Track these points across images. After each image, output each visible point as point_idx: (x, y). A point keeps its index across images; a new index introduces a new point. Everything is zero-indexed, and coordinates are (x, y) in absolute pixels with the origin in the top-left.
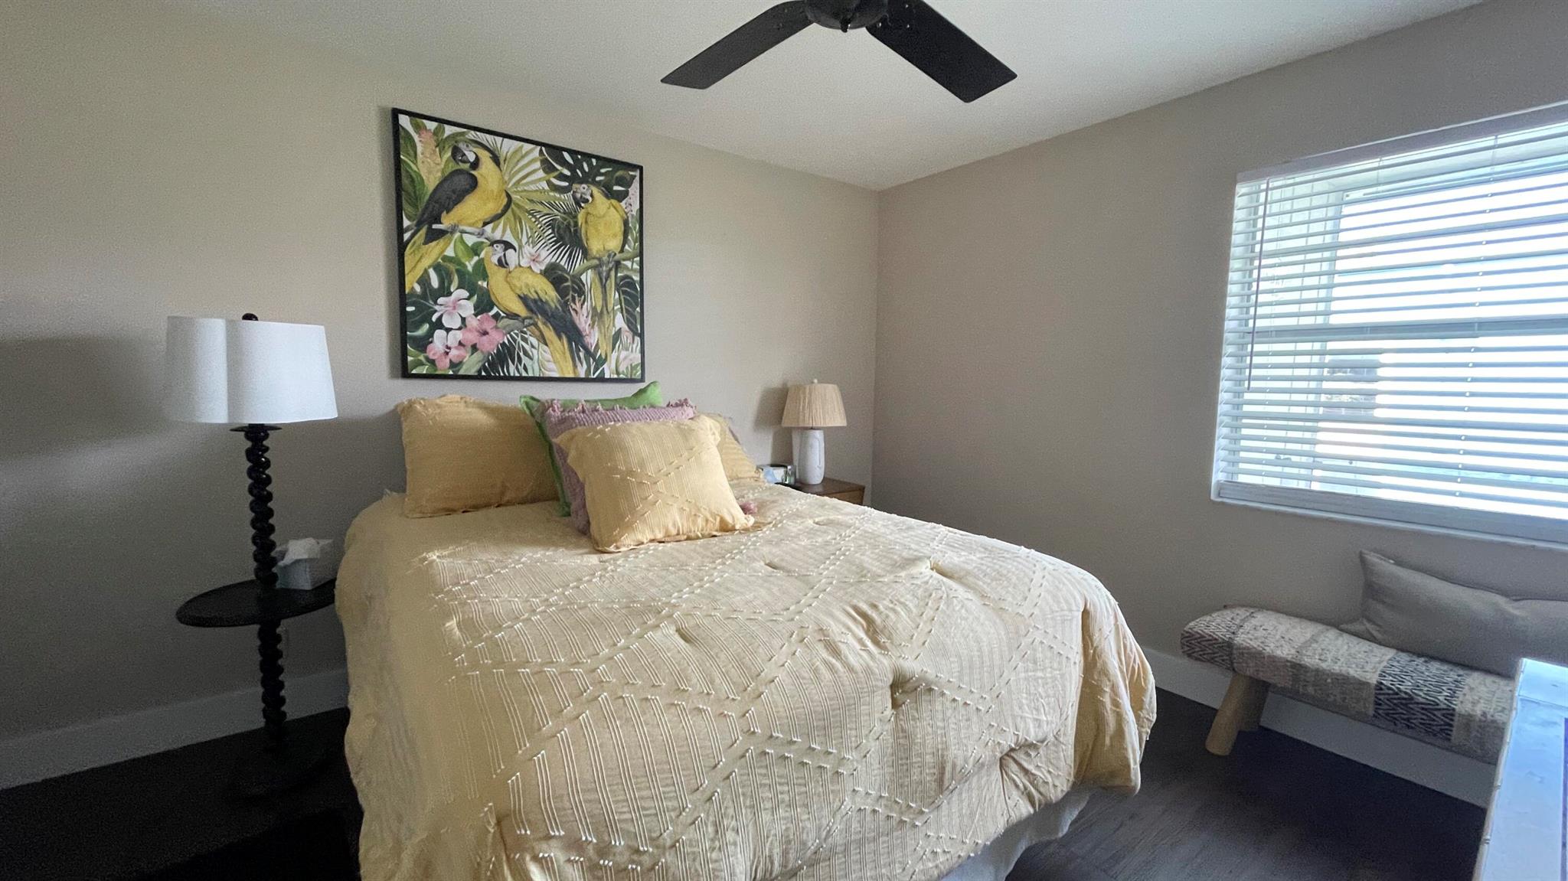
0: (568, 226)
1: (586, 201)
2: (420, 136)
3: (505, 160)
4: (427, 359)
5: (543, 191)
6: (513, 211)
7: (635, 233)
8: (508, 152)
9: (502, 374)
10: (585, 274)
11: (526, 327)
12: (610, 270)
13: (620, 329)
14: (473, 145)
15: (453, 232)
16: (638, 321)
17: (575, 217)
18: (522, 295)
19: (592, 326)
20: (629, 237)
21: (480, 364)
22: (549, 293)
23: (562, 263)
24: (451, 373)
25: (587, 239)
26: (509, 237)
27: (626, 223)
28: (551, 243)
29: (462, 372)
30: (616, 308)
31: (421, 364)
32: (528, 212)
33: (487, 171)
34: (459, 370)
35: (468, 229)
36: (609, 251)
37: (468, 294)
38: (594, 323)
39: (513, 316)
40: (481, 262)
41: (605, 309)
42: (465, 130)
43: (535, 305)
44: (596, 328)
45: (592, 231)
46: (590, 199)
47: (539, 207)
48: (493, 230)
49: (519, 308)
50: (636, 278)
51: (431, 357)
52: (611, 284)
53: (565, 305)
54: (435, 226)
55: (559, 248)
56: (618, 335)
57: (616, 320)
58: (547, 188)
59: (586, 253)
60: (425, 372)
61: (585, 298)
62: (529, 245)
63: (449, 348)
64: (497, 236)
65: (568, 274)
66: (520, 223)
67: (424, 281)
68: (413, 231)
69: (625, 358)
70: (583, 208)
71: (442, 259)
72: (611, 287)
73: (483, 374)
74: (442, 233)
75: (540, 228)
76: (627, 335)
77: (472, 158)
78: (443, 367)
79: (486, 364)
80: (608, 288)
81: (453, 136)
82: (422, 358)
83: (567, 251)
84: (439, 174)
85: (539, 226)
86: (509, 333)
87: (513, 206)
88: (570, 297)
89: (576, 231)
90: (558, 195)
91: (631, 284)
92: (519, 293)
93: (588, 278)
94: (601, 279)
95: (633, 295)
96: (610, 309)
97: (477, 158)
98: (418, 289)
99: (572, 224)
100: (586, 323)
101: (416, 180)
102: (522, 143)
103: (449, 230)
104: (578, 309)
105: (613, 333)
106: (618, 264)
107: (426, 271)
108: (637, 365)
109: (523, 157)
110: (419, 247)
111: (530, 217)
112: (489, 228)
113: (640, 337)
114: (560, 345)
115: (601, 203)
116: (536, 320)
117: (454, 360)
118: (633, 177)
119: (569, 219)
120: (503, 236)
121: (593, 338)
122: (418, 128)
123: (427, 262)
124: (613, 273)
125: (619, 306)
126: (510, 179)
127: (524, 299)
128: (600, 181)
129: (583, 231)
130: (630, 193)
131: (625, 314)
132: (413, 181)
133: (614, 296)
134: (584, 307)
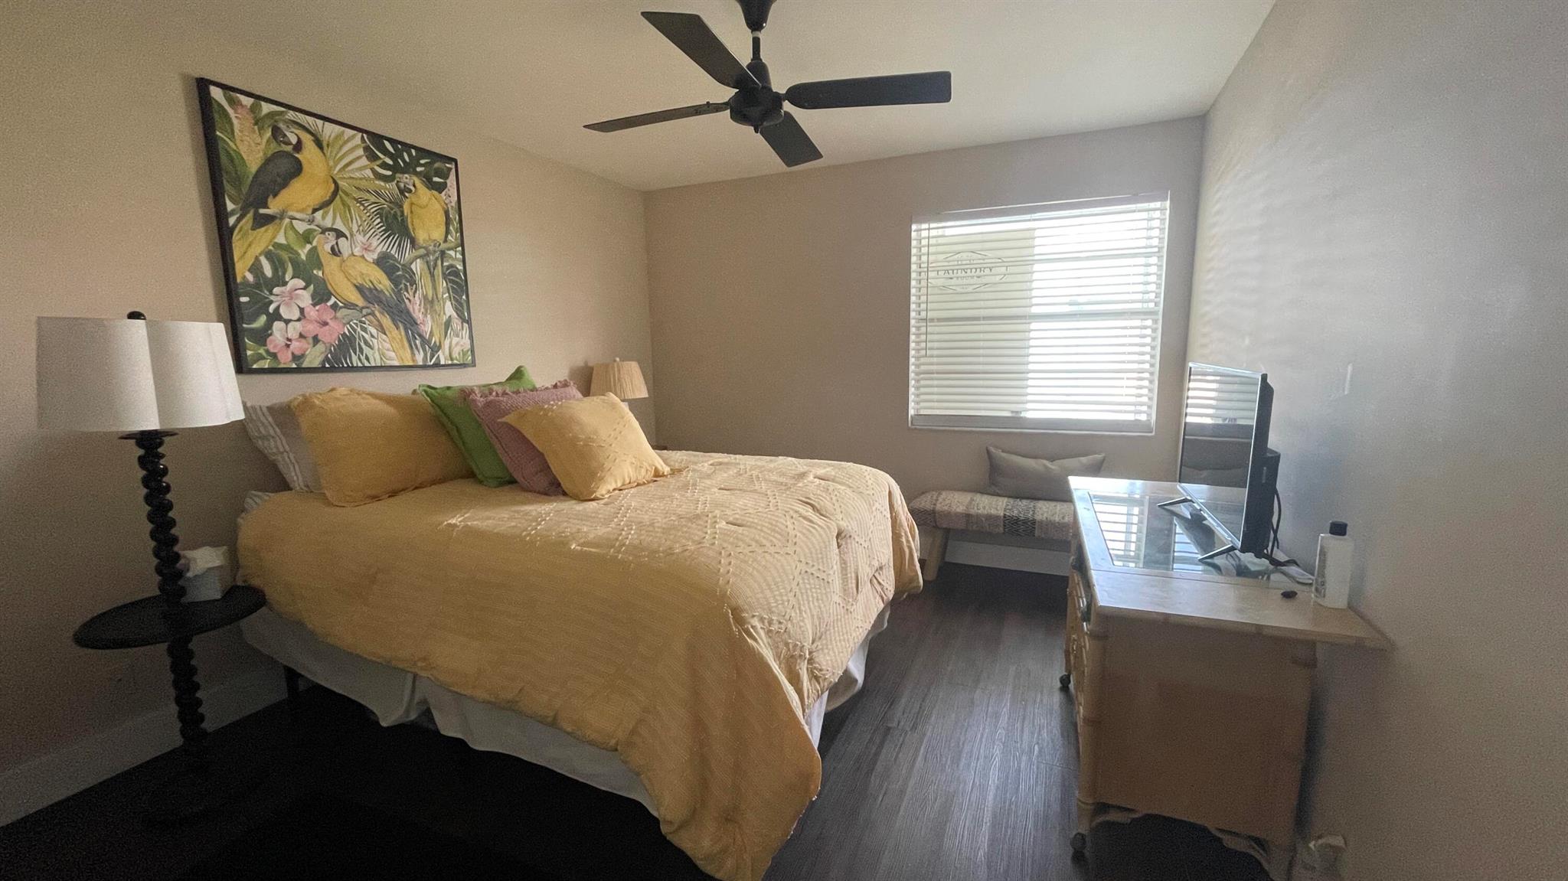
0: (395, 216)
1: (410, 191)
2: (236, 112)
3: (328, 145)
4: (267, 351)
5: (367, 179)
6: (341, 197)
7: (456, 224)
8: (330, 136)
9: (345, 365)
10: (414, 263)
12: (437, 259)
13: (450, 316)
14: (295, 126)
15: (282, 218)
16: (465, 307)
17: (401, 207)
18: (357, 284)
19: (425, 315)
20: (451, 228)
21: (323, 356)
22: (383, 283)
23: (393, 252)
24: (294, 366)
25: (414, 229)
27: (447, 213)
28: (380, 232)
29: (305, 365)
30: (445, 296)
31: (261, 358)
32: (356, 200)
33: (309, 154)
34: (302, 364)
35: (298, 215)
36: (435, 240)
37: (304, 284)
38: (426, 310)
39: (349, 305)
40: (314, 250)
41: (435, 297)
42: (283, 109)
43: (370, 294)
44: (429, 316)
45: (416, 220)
46: (413, 189)
47: (367, 196)
48: (323, 218)
49: (355, 298)
50: (460, 267)
51: (272, 350)
52: (438, 271)
53: (399, 293)
54: (262, 211)
55: (388, 237)
56: (448, 324)
57: (446, 307)
58: (372, 177)
59: (413, 242)
60: (267, 366)
61: (416, 289)
62: (360, 233)
63: (290, 340)
64: (328, 223)
65: (399, 263)
66: (349, 210)
67: (256, 268)
68: (238, 215)
69: (457, 344)
70: (407, 198)
71: (273, 246)
72: (439, 276)
73: (327, 366)
74: (269, 219)
75: (369, 216)
76: (456, 323)
77: (294, 140)
78: (285, 360)
79: (329, 355)
80: (436, 277)
81: (271, 115)
82: (262, 351)
83: (396, 241)
84: (261, 154)
85: (368, 214)
86: (349, 323)
87: (340, 192)
88: (402, 286)
90: (382, 184)
91: (456, 273)
92: (355, 282)
93: (418, 267)
94: (429, 269)
95: (459, 284)
96: (440, 296)
97: (299, 141)
98: (250, 277)
99: (399, 214)
100: (419, 311)
101: (235, 159)
102: (343, 128)
103: (278, 216)
104: (411, 298)
105: (444, 320)
106: (443, 253)
107: (257, 259)
108: (468, 351)
109: (346, 142)
110: (246, 234)
111: (358, 205)
112: (319, 215)
113: (468, 323)
114: (398, 334)
115: (424, 194)
116: (373, 309)
117: (297, 353)
118: (450, 169)
119: (396, 209)
120: (333, 224)
121: (427, 326)
122: (232, 102)
123: (257, 249)
124: (439, 262)
125: (447, 295)
126: (336, 165)
127: (360, 289)
128: (421, 172)
129: (409, 220)
130: (449, 184)
131: (454, 302)
132: (232, 160)
133: (442, 285)
134: (417, 295)
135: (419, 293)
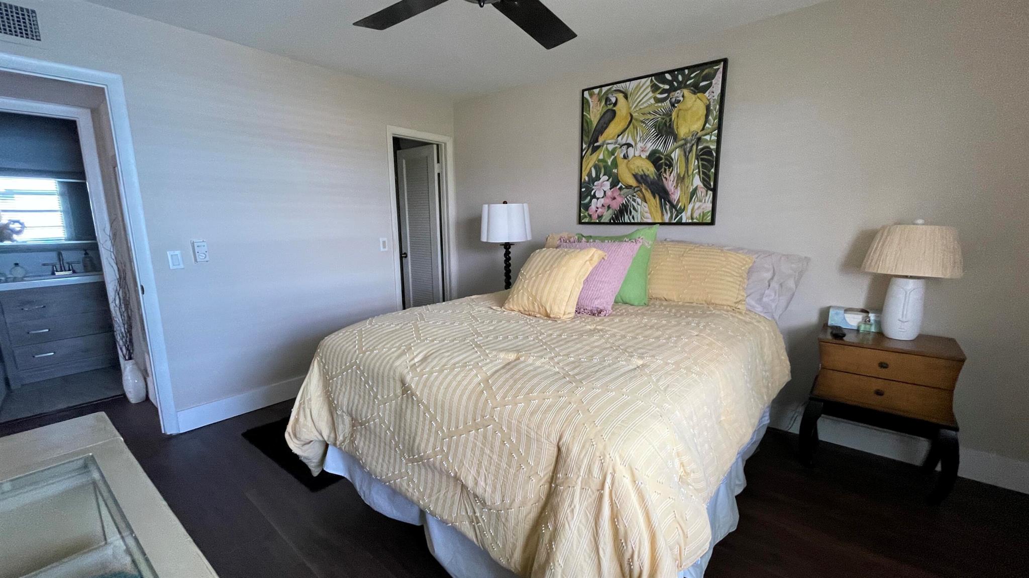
0: (665, 124)
1: (679, 102)
2: (592, 99)
4: (588, 214)
5: (651, 105)
7: (716, 113)
8: (632, 89)
9: (621, 221)
10: (674, 152)
11: (635, 193)
13: (697, 187)
14: (616, 93)
15: (603, 146)
16: (713, 178)
18: (635, 174)
19: (676, 187)
21: (611, 216)
22: (649, 169)
23: (660, 148)
24: (598, 221)
25: (678, 128)
26: (630, 141)
28: (653, 138)
29: (602, 221)
30: (695, 172)
31: (587, 217)
32: (642, 122)
33: (620, 105)
36: (693, 132)
37: (608, 178)
38: (678, 185)
39: (629, 187)
41: (687, 173)
42: (612, 86)
43: (642, 179)
44: (679, 188)
45: (681, 121)
46: (681, 99)
47: (648, 116)
48: (622, 139)
49: (632, 182)
50: (714, 147)
51: (590, 213)
52: (693, 154)
54: (595, 145)
55: (658, 139)
56: (694, 191)
57: (694, 181)
58: (654, 102)
60: (587, 221)
61: (673, 169)
62: (641, 142)
63: (597, 208)
65: (663, 154)
66: (637, 129)
68: (587, 149)
69: (699, 207)
70: (676, 107)
72: (692, 158)
73: (612, 221)
75: (648, 129)
76: (702, 190)
77: (614, 100)
78: (595, 218)
79: (614, 216)
80: (690, 159)
82: (586, 214)
83: (662, 141)
86: (626, 197)
88: (663, 170)
89: (670, 125)
90: (660, 105)
91: (709, 152)
92: (633, 172)
93: (676, 155)
94: (685, 153)
95: (710, 160)
96: (690, 172)
97: (617, 99)
100: (672, 186)
101: (589, 123)
102: (641, 80)
104: (668, 177)
105: (691, 190)
106: (699, 140)
108: (708, 212)
109: (640, 88)
110: (589, 157)
111: (642, 124)
113: (713, 191)
114: (654, 202)
115: (689, 99)
116: (641, 187)
117: (600, 214)
118: (718, 69)
119: (666, 118)
121: (676, 195)
122: (592, 95)
123: (591, 164)
124: (695, 147)
125: (697, 170)
127: (635, 176)
128: (690, 83)
129: (675, 123)
130: (714, 83)
131: (702, 175)
133: (694, 162)
134: (672, 175)
135: (674, 173)
